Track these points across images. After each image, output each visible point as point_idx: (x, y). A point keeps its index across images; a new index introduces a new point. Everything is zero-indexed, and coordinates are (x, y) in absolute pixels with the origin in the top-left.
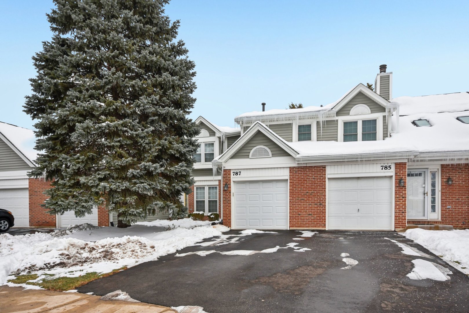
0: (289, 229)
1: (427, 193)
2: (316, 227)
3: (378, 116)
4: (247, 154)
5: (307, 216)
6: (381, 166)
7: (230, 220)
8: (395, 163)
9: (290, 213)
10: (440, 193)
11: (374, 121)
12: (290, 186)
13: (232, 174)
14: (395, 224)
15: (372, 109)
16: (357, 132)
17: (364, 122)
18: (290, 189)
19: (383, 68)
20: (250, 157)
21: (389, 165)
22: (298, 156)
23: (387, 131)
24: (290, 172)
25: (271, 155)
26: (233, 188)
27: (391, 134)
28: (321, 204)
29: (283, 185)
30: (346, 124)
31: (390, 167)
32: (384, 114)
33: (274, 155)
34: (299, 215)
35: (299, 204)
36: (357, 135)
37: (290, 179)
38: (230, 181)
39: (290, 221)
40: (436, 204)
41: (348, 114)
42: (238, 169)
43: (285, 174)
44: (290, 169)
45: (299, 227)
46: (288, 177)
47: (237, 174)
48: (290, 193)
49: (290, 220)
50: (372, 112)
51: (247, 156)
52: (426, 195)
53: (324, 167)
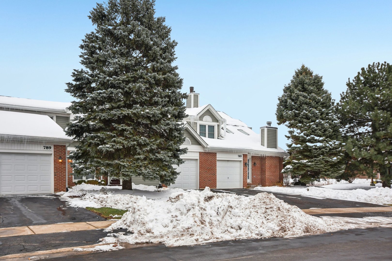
3: (215, 124)
5: (208, 181)
6: (238, 155)
8: (243, 154)
9: (200, 179)
10: (251, 170)
11: (213, 127)
12: (200, 163)
14: (243, 185)
16: (205, 131)
17: (209, 126)
18: (200, 165)
19: (192, 89)
21: (241, 155)
22: (208, 146)
23: (219, 133)
24: (200, 155)
25: (191, 144)
27: (222, 136)
28: (214, 174)
29: (194, 162)
32: (218, 124)
33: (192, 144)
34: (204, 180)
35: (205, 174)
36: (206, 133)
37: (200, 159)
39: (200, 184)
40: (249, 175)
41: (202, 120)
43: (197, 156)
44: (200, 153)
46: (198, 158)
48: (199, 167)
50: (213, 121)
53: (216, 153)
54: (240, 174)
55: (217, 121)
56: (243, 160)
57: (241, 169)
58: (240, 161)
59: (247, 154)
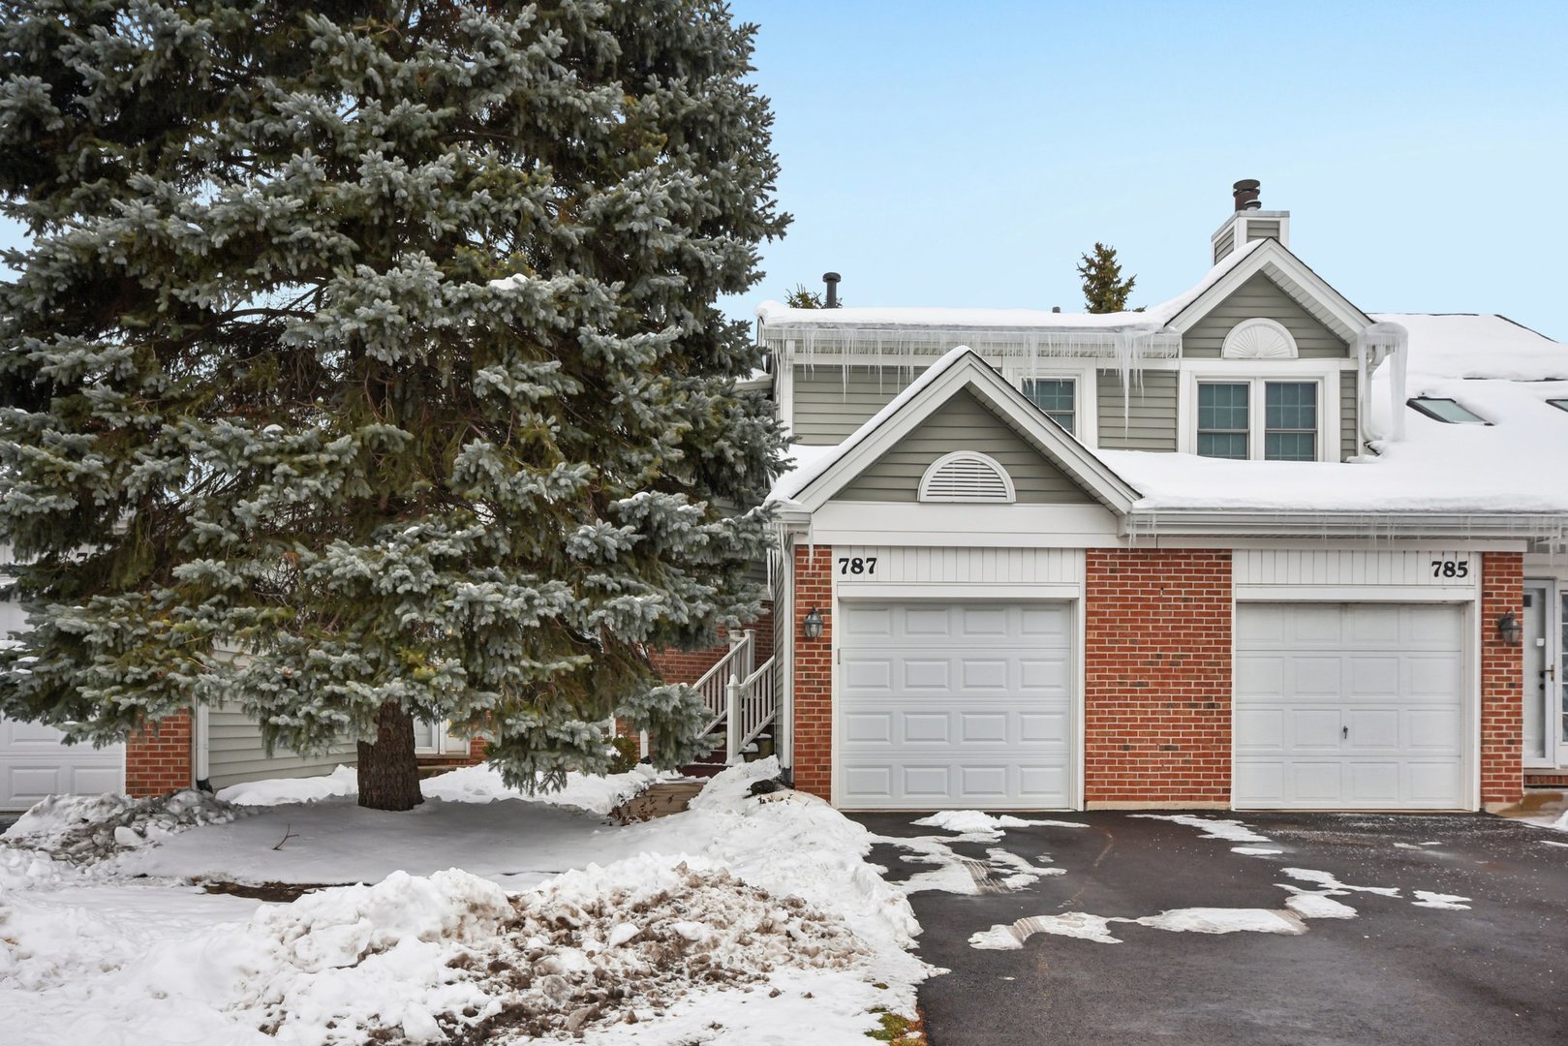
0: (1080, 808)
1: (1552, 671)
2: (1191, 798)
3: (1325, 370)
4: (910, 484)
5: (1157, 755)
6: (1434, 563)
7: (828, 768)
8: (1483, 554)
9: (1087, 740)
11: (1310, 390)
12: (1088, 628)
13: (836, 567)
14: (1483, 785)
15: (1305, 344)
16: (1246, 425)
17: (1272, 388)
18: (1088, 641)
19: (1246, 193)
20: (923, 497)
21: (1462, 558)
22: (1138, 504)
23: (1355, 430)
24: (1088, 571)
25: (1011, 496)
26: (842, 630)
27: (1375, 444)
28: (1212, 706)
29: (1053, 621)
30: (1205, 389)
31: (1462, 565)
32: (1347, 365)
33: (1024, 495)
34: (1126, 748)
35: (1127, 705)
36: (1246, 436)
37: (1088, 599)
38: (829, 597)
39: (1086, 776)
41: (1218, 352)
42: (864, 547)
43: (1068, 579)
44: (1088, 557)
45: (1127, 798)
46: (1078, 592)
47: (858, 566)
48: (1087, 656)
49: (1086, 769)
50: (1304, 352)
51: (912, 495)
52: (1548, 676)
53: (1226, 555)
54: (1462, 705)
55: (1339, 346)
56: (1484, 595)
57: (1463, 669)
58: (1462, 606)
59: (1521, 547)
